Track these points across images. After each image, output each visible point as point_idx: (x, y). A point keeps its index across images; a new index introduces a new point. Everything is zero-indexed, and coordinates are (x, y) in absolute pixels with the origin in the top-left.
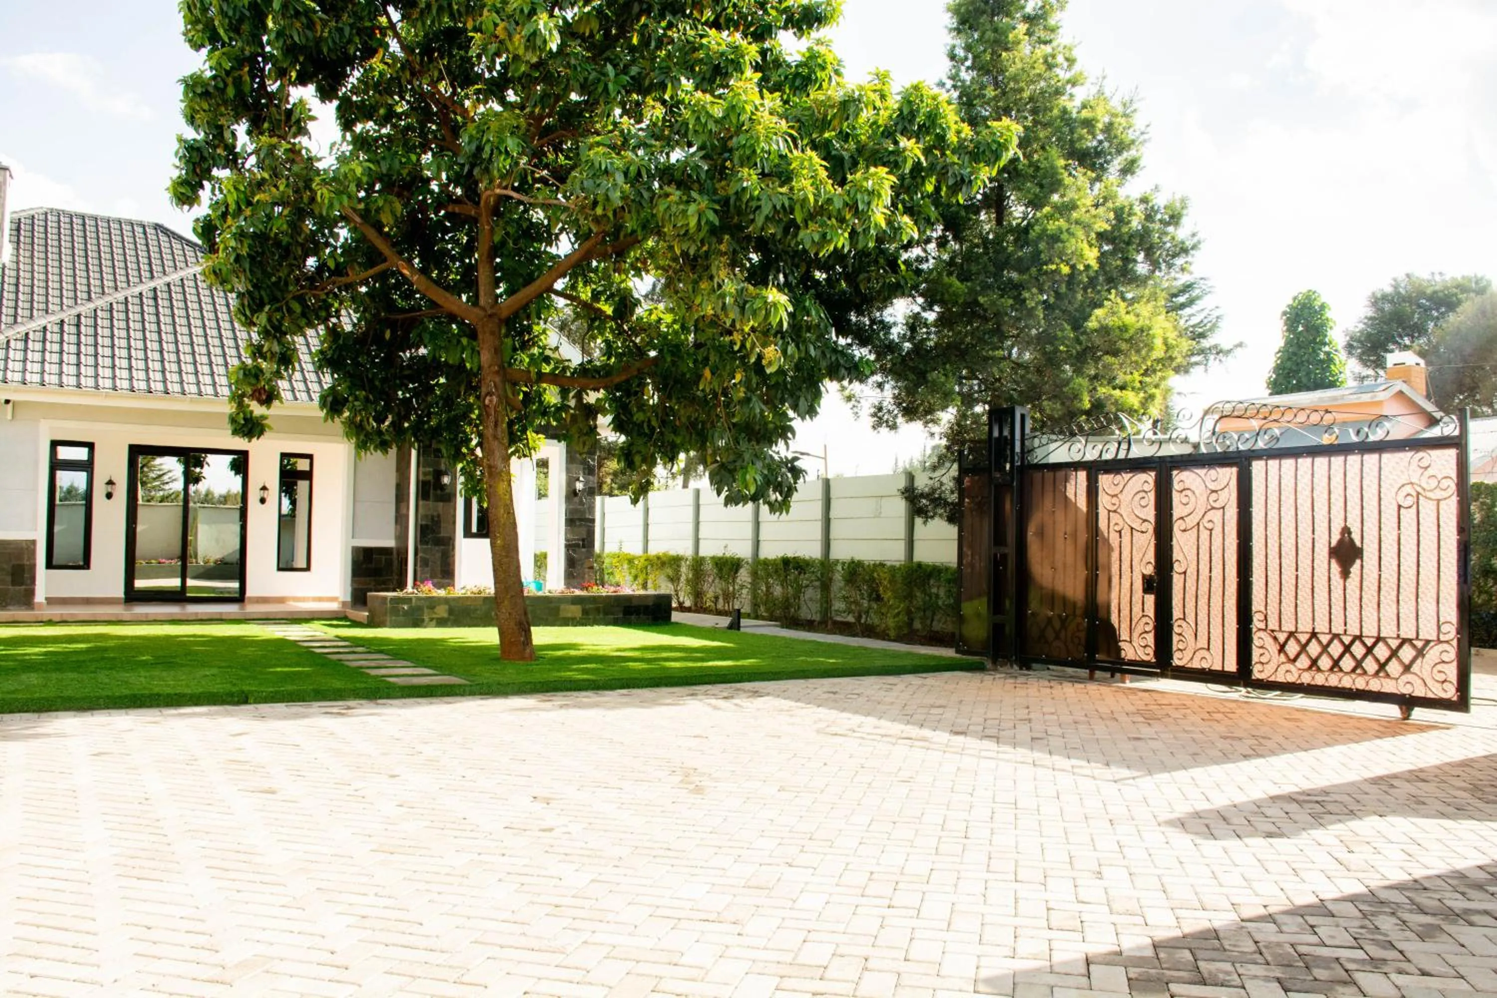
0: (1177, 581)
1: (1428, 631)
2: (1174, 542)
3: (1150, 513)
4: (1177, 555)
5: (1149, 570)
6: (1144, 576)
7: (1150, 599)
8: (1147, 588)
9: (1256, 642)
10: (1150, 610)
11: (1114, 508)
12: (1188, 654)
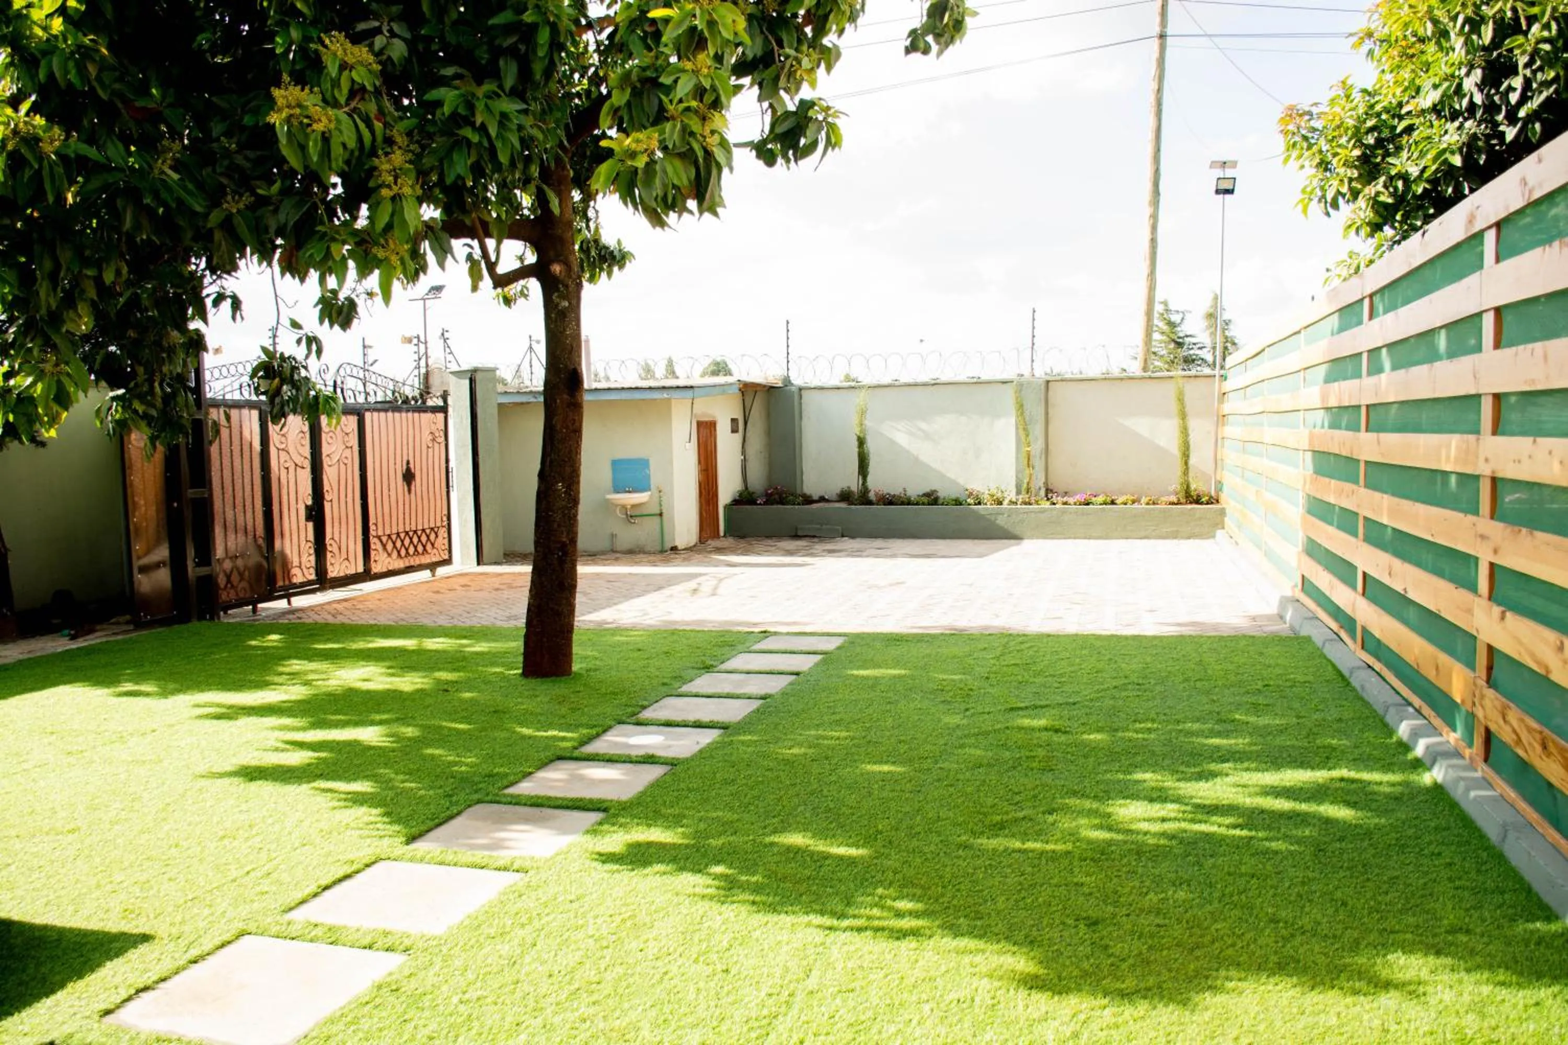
0: (327, 506)
1: (439, 524)
2: (325, 477)
3: (307, 451)
4: (326, 487)
5: (309, 502)
6: (307, 507)
7: (310, 525)
8: (309, 518)
9: (373, 547)
10: (311, 536)
11: (283, 446)
12: (337, 567)
